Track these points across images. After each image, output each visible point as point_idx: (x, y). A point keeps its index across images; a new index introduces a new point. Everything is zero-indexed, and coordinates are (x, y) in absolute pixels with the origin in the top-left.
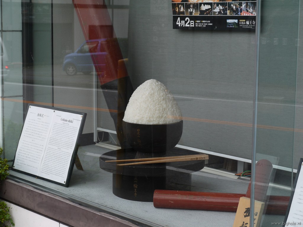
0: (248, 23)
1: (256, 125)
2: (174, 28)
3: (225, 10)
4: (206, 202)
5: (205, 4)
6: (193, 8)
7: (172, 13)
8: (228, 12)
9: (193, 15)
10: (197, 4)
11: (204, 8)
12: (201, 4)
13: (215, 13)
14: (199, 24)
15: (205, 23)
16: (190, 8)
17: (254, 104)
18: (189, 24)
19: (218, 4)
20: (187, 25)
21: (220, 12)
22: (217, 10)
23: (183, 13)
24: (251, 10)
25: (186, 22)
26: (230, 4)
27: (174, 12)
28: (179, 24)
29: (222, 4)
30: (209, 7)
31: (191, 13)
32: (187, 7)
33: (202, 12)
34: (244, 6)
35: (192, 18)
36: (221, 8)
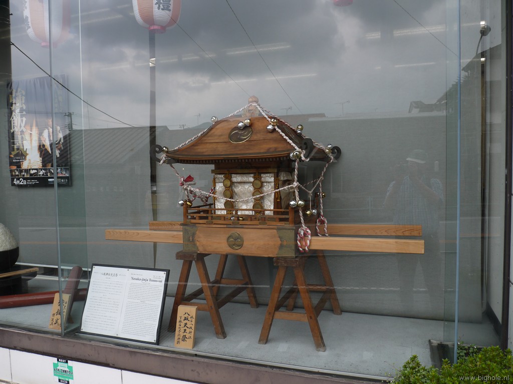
0: (62, 181)
1: (59, 242)
2: (12, 185)
3: (46, 173)
4: (36, 299)
5: (32, 169)
6: (25, 172)
7: (10, 176)
8: (49, 174)
9: (25, 176)
10: (28, 169)
11: (32, 172)
12: (30, 169)
13: (40, 175)
14: (30, 182)
15: (34, 182)
16: (22, 172)
17: (57, 229)
18: (23, 182)
19: (41, 170)
20: (21, 183)
21: (43, 175)
22: (41, 173)
23: (18, 175)
24: (64, 173)
25: (20, 181)
26: (49, 169)
27: (12, 175)
28: (16, 183)
29: (44, 169)
30: (36, 171)
31: (24, 175)
32: (21, 171)
33: (31, 175)
34: (59, 170)
35: (24, 179)
36: (44, 172)
